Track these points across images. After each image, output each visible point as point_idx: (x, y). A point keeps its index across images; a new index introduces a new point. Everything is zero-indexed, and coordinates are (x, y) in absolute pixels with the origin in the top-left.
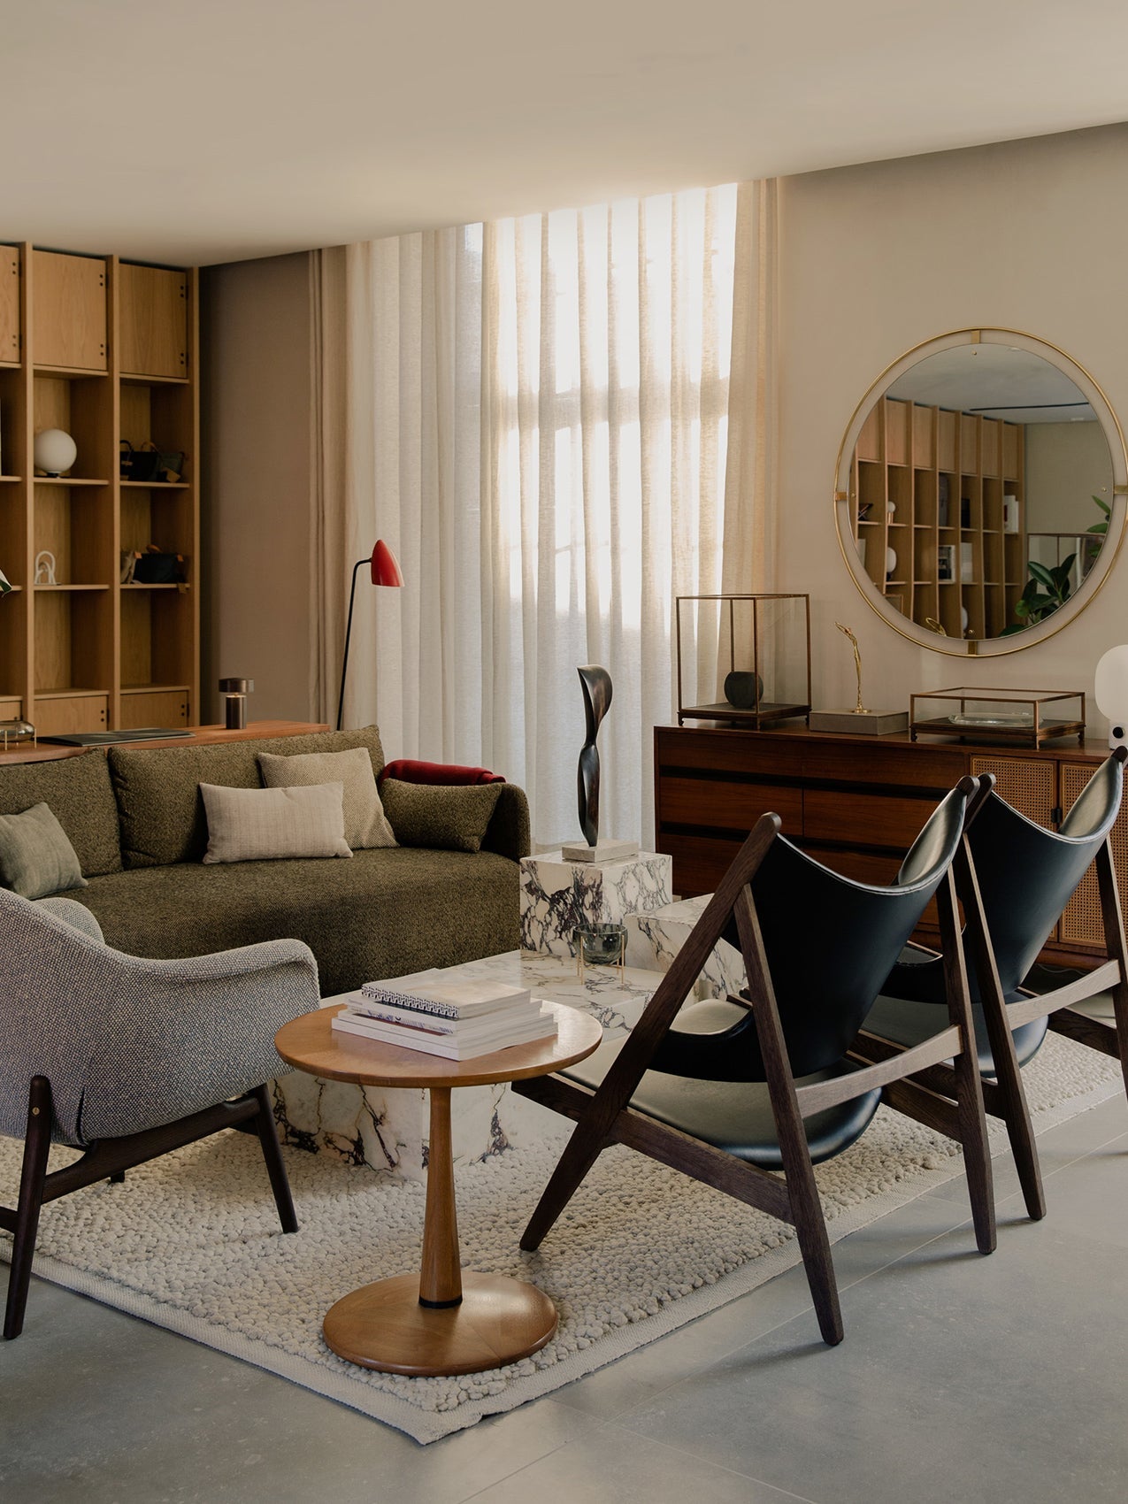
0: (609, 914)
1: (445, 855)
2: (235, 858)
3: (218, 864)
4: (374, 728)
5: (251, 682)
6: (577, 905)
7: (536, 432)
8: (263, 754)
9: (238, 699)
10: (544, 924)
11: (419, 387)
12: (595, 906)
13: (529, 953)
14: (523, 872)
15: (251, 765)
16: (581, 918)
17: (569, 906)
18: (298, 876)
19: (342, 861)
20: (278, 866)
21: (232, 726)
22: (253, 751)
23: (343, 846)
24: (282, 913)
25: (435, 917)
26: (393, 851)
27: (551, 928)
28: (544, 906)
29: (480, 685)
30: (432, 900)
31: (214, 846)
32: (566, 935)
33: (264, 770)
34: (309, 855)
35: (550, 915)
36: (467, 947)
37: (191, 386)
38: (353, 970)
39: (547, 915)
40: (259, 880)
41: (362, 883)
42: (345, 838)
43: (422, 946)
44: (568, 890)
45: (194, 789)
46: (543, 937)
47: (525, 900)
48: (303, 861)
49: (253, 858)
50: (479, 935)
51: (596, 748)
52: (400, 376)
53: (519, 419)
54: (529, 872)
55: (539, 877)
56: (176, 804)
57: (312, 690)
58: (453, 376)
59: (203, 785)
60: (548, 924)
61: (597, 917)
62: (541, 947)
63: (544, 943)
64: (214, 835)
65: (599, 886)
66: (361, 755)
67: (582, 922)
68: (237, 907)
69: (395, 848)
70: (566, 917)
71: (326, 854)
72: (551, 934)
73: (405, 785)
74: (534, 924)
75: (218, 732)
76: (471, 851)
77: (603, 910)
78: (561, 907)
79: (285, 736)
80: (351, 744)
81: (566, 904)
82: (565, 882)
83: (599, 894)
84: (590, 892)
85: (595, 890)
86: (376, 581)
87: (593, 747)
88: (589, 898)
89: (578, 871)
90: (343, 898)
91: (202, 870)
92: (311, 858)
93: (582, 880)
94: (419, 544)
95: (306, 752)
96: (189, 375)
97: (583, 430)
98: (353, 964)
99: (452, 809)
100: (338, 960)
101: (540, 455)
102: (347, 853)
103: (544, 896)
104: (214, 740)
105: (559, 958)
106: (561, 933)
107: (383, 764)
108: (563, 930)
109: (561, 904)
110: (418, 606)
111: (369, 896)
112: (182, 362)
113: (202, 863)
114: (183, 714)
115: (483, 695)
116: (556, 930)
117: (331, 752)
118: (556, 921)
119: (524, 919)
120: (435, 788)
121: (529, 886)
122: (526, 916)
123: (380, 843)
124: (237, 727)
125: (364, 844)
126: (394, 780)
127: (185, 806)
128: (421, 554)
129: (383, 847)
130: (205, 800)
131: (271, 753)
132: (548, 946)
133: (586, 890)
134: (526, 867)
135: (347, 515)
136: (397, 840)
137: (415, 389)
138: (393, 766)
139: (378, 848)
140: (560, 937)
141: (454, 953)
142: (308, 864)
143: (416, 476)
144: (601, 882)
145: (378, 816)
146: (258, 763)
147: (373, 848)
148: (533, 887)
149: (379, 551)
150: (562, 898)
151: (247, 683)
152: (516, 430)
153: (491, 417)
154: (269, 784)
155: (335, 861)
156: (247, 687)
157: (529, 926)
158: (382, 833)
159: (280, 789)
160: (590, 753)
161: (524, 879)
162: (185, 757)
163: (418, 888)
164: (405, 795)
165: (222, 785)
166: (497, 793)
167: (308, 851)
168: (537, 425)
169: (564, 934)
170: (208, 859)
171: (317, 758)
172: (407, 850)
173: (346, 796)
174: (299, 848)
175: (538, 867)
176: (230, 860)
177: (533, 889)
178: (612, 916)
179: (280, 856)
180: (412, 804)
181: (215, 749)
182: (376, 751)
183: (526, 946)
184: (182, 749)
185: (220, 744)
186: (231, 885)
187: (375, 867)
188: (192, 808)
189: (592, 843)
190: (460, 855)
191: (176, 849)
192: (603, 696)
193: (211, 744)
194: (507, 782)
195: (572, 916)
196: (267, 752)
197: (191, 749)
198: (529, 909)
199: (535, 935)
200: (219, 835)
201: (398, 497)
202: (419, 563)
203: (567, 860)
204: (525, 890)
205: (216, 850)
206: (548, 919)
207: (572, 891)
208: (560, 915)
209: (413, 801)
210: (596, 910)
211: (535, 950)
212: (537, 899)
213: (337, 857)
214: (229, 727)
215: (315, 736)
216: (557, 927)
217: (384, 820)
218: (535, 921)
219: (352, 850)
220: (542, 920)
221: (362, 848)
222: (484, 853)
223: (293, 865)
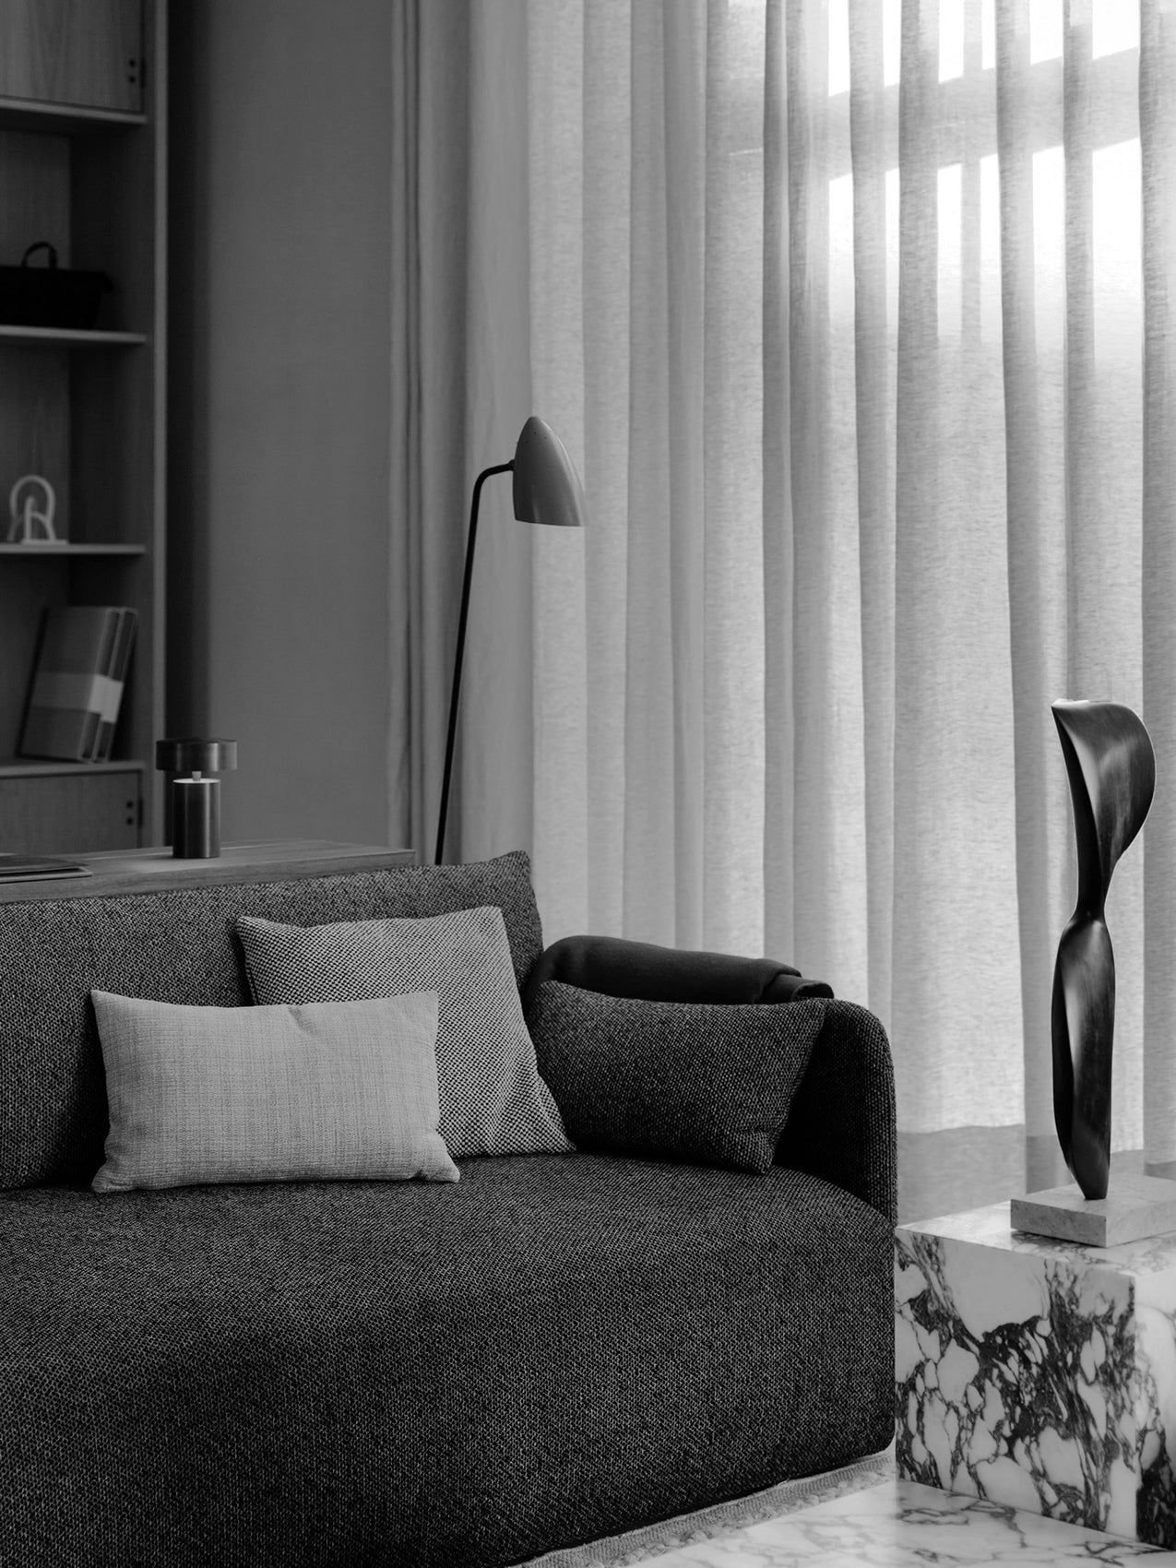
0: (1152, 1400)
1: (688, 1178)
2: (168, 1180)
3: (129, 1192)
4: (521, 862)
5: (233, 748)
6: (1058, 1368)
7: (892, 178)
8: (250, 921)
9: (202, 785)
10: (964, 1412)
11: (627, 103)
12: (1114, 1375)
13: (921, 1495)
14: (903, 1266)
15: (220, 946)
16: (1070, 1405)
17: (1035, 1370)
18: (317, 1238)
19: (432, 1193)
20: (274, 1204)
21: (186, 851)
22: (226, 913)
23: (434, 1152)
24: (265, 1345)
25: (661, 1346)
26: (558, 1163)
27: (984, 1427)
28: (960, 1367)
29: (760, 763)
30: (653, 1303)
31: (119, 1148)
32: (1028, 1450)
33: (251, 959)
34: (353, 1174)
35: (981, 1389)
36: (744, 1421)
37: (149, 129)
38: (452, 1491)
39: (973, 1391)
40: (217, 1245)
41: (477, 1260)
42: (441, 1131)
43: (631, 1421)
44: (1031, 1324)
45: (76, 1005)
46: (959, 1448)
47: (910, 1343)
48: (336, 1189)
49: (213, 1179)
50: (773, 1389)
51: (1105, 930)
52: (585, 79)
53: (854, 156)
54: (920, 1265)
55: (950, 1282)
56: (31, 1041)
57: (394, 771)
58: (702, 73)
59: (100, 995)
60: (976, 1415)
61: (1120, 1409)
62: (953, 1475)
63: (962, 1468)
64: (120, 1121)
65: (1124, 1320)
66: (486, 925)
67: (1073, 1417)
68: (145, 1331)
69: (565, 1155)
70: (1027, 1399)
71: (393, 1171)
72: (982, 1444)
73: (590, 998)
74: (934, 1411)
75: (155, 865)
76: (749, 1170)
77: (1135, 1389)
78: (1012, 1369)
79: (307, 876)
80: (468, 900)
81: (1025, 1362)
82: (1025, 1302)
83: (1123, 1345)
84: (1096, 1334)
85: (1111, 1330)
86: (524, 512)
87: (1097, 926)
88: (1094, 1353)
89: (1063, 1278)
90: (426, 1303)
91: (86, 1207)
92: (357, 1183)
93: (1075, 1300)
94: (626, 450)
95: (354, 917)
96: (145, 105)
97: (1002, 172)
98: (451, 1473)
99: (704, 1063)
100: (411, 1466)
101: (902, 234)
102: (444, 1170)
103: (962, 1335)
104: (136, 883)
105: (1007, 1515)
106: (1011, 1442)
107: (539, 944)
108: (1017, 1434)
109: (1014, 1361)
110: (623, 586)
111: (495, 1295)
112: (132, 80)
113: (90, 1190)
114: (130, 821)
115: (767, 785)
116: (997, 1433)
117: (416, 916)
118: (996, 1409)
119: (905, 1394)
120: (662, 1008)
121: (919, 1303)
122: (910, 1385)
123: (528, 1143)
124: (197, 854)
125: (490, 1144)
126: (564, 986)
127: (52, 1047)
128: (630, 468)
129: (536, 1154)
130: (102, 1034)
131: (269, 916)
132: (974, 1475)
133: (1086, 1328)
134: (910, 1251)
135: (470, 391)
136: (568, 1135)
137: (618, 108)
138: (564, 950)
139: (523, 1154)
140: (1010, 1454)
141: (709, 1435)
142: (347, 1199)
143: (619, 300)
144: (1131, 1310)
145: (524, 1074)
146: (238, 942)
147: (511, 1154)
148: (931, 1308)
149: (532, 443)
150: (1015, 1345)
151: (223, 750)
152: (849, 178)
153: (790, 155)
154: (262, 994)
155: (413, 1194)
156: (223, 759)
157: (920, 1413)
158: (533, 1118)
159: (284, 1006)
160: (1085, 943)
161: (907, 1284)
162: (59, 926)
163: (619, 1272)
164: (589, 1024)
165: (147, 997)
166: (813, 1026)
167: (350, 1167)
168: (896, 162)
169: (1020, 1447)
170: (107, 1180)
171: (377, 931)
172: (594, 1164)
173: (445, 1024)
174: (326, 1155)
175: (946, 1253)
176: (156, 1185)
177: (931, 1314)
178: (1161, 1404)
179: (280, 1177)
180: (606, 1047)
181: (134, 907)
182: (522, 916)
183: (912, 1469)
184: (51, 905)
185: (146, 894)
186: (142, 1262)
187: (512, 1210)
188: (71, 1052)
189: (1094, 1188)
190: (722, 1181)
191: (30, 1155)
192: (1125, 785)
193: (126, 895)
194: (838, 996)
195: (1044, 1396)
196: (261, 915)
197: (75, 906)
198: (920, 1368)
199: (937, 1441)
200: (132, 1121)
201: (580, 347)
202: (626, 491)
203: (1024, 1235)
204: (909, 1313)
205: (124, 1161)
206: (975, 1400)
207: (1044, 1328)
208: (1011, 1393)
209: (610, 1040)
210: (1116, 1387)
211: (937, 1483)
212: (944, 1343)
213: (420, 1179)
214: (178, 855)
215: (378, 876)
216: (999, 1425)
217: (539, 1086)
218: (937, 1402)
219: (459, 1160)
220: (957, 1400)
221: (484, 1156)
222: (783, 1174)
223: (309, 1200)
